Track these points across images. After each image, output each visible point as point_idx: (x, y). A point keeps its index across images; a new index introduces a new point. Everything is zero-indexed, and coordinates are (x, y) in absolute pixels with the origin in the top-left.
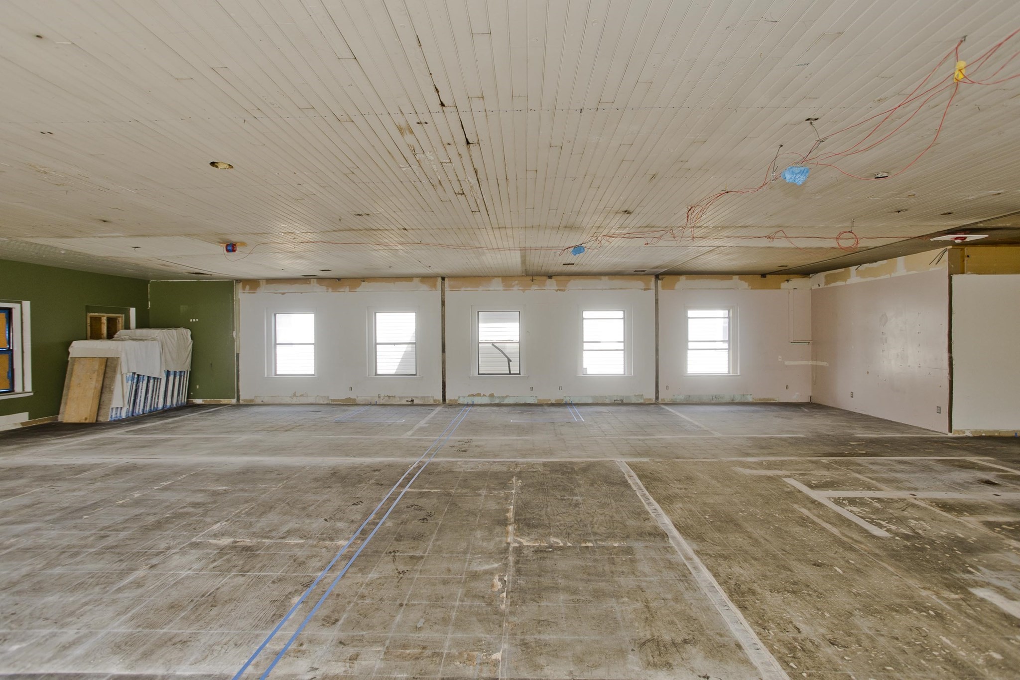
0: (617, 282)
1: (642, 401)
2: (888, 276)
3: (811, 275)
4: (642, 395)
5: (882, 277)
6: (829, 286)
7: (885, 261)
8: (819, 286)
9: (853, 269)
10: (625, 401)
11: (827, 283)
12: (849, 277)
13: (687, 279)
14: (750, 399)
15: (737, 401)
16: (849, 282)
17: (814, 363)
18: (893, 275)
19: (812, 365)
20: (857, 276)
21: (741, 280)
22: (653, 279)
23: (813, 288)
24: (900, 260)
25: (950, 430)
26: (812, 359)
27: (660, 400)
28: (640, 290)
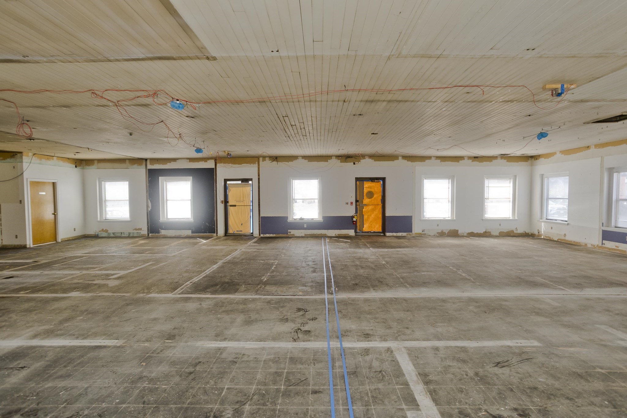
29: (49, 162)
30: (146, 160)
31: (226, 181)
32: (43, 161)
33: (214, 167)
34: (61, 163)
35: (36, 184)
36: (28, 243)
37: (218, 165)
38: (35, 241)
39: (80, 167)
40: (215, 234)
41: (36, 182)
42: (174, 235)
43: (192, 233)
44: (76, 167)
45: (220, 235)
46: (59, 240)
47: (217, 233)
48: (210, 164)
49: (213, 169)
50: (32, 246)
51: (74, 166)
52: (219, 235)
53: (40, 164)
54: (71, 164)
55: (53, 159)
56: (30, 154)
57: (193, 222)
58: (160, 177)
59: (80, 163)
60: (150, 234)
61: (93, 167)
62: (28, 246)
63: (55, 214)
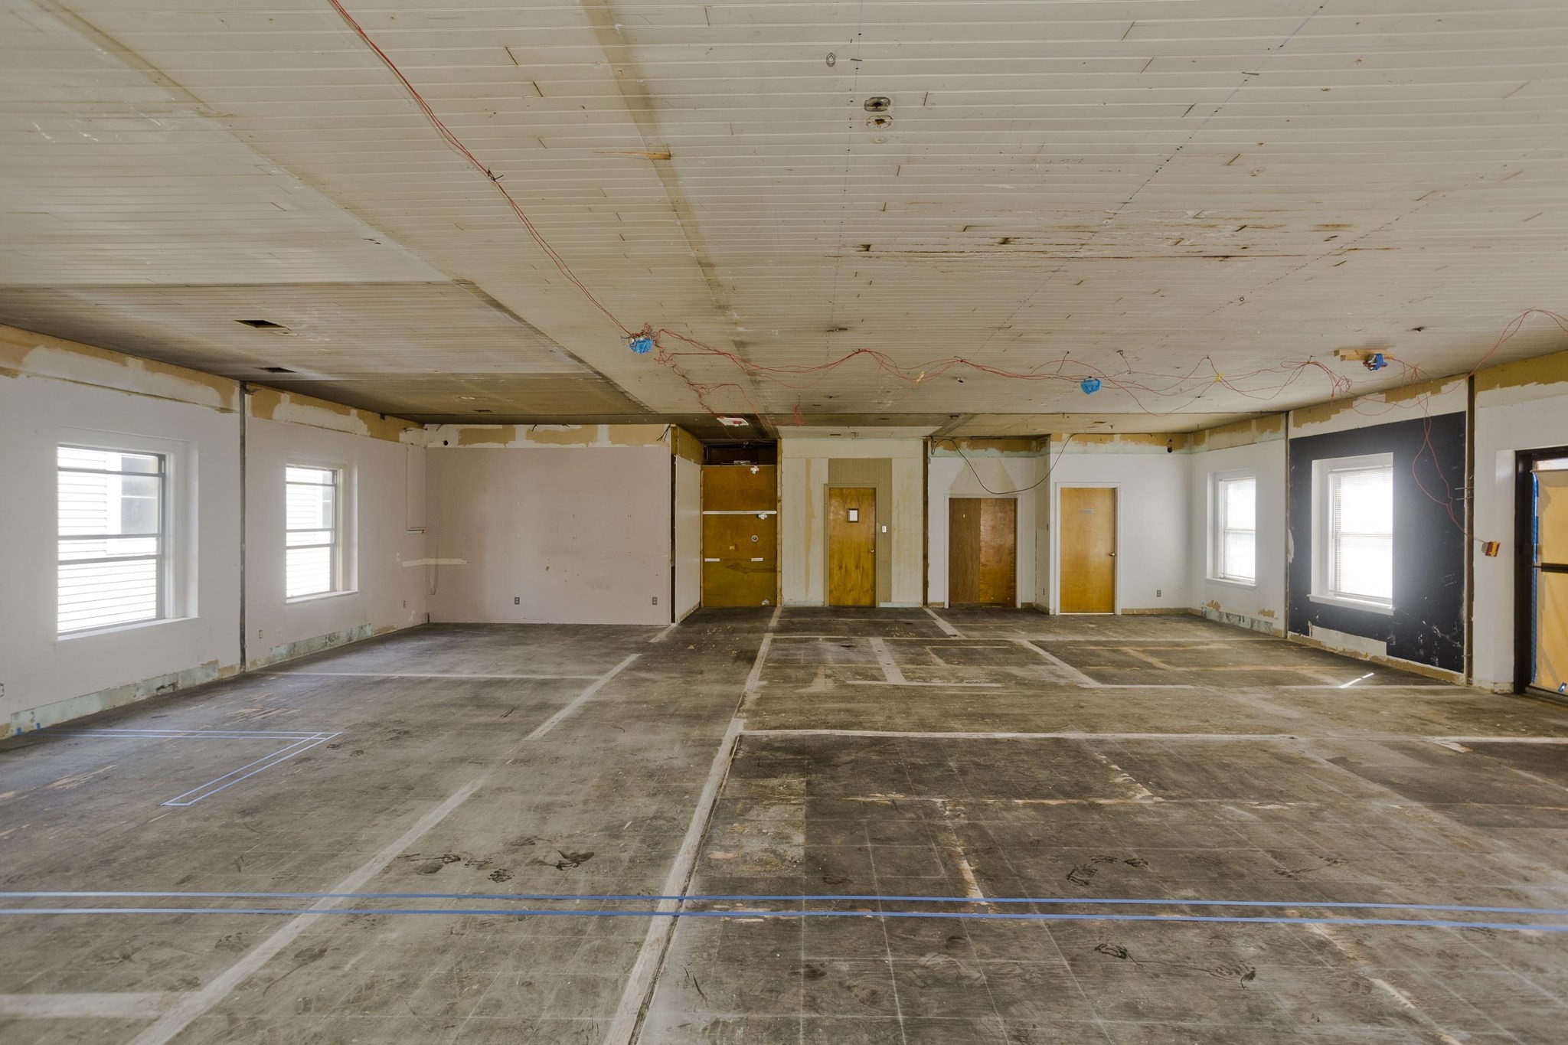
0: (165, 381)
1: (214, 676)
2: (583, 445)
3: (426, 426)
4: (216, 662)
5: (573, 446)
6: (467, 446)
7: (578, 427)
8: (446, 443)
9: (521, 429)
10: (180, 686)
11: (461, 442)
12: (513, 437)
13: (292, 401)
14: (369, 632)
15: (355, 639)
16: (511, 445)
17: (432, 561)
18: (591, 445)
19: (427, 566)
20: (528, 438)
21: (360, 418)
22: (237, 389)
23: (430, 445)
24: (603, 429)
25: (673, 620)
26: (427, 555)
27: (248, 664)
28: (213, 410)
29: (1103, 447)
30: (1287, 413)
31: (1526, 459)
32: (1091, 445)
33: (1462, 406)
34: (1131, 446)
35: (1077, 495)
36: (1051, 607)
37: (1480, 397)
38: (1065, 604)
39: (1179, 451)
40: (1463, 676)
41: (1075, 489)
42: (1340, 649)
43: (1388, 654)
44: (1170, 450)
45: (1480, 681)
46: (1118, 612)
47: (1470, 674)
48: (1450, 400)
49: (1460, 416)
50: (1058, 613)
51: (1166, 448)
52: (1475, 683)
53: (1083, 453)
54: (1156, 444)
55: (1112, 440)
56: (1065, 436)
57: (1392, 614)
58: (1315, 463)
59: (1180, 440)
60: (1290, 633)
61: (1205, 446)
62: (1051, 613)
63: (1113, 555)
